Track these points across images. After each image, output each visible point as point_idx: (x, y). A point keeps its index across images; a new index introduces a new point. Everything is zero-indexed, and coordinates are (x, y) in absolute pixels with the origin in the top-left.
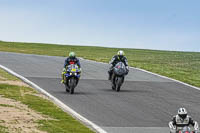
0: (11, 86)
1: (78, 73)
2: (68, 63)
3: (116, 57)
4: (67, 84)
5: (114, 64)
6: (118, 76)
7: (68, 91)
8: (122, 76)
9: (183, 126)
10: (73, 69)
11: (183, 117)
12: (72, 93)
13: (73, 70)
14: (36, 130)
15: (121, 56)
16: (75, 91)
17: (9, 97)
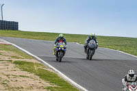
0: (28, 63)
1: (65, 48)
4: (57, 55)
7: (57, 60)
9: (131, 82)
11: (132, 76)
12: (60, 61)
13: (62, 46)
15: (93, 36)
16: (62, 60)
17: (26, 70)
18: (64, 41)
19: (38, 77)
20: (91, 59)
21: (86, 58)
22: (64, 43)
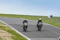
0: (3, 27)
3: (39, 20)
5: (38, 22)
12: (26, 31)
14: (10, 39)
17: (3, 30)
18: (27, 22)
19: (7, 32)
20: (40, 31)
21: (38, 30)
22: (27, 23)
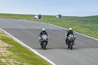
1: (47, 39)
2: (42, 34)
6: (71, 42)
8: (73, 42)
10: (45, 37)
15: (70, 31)
19: (1, 41)
